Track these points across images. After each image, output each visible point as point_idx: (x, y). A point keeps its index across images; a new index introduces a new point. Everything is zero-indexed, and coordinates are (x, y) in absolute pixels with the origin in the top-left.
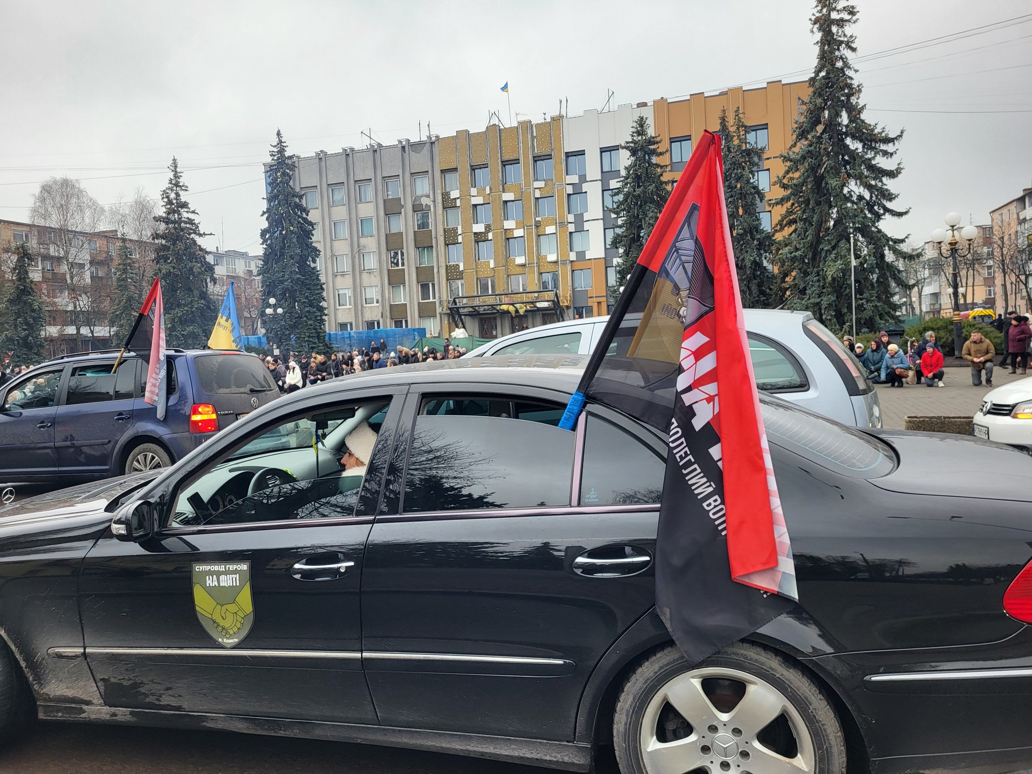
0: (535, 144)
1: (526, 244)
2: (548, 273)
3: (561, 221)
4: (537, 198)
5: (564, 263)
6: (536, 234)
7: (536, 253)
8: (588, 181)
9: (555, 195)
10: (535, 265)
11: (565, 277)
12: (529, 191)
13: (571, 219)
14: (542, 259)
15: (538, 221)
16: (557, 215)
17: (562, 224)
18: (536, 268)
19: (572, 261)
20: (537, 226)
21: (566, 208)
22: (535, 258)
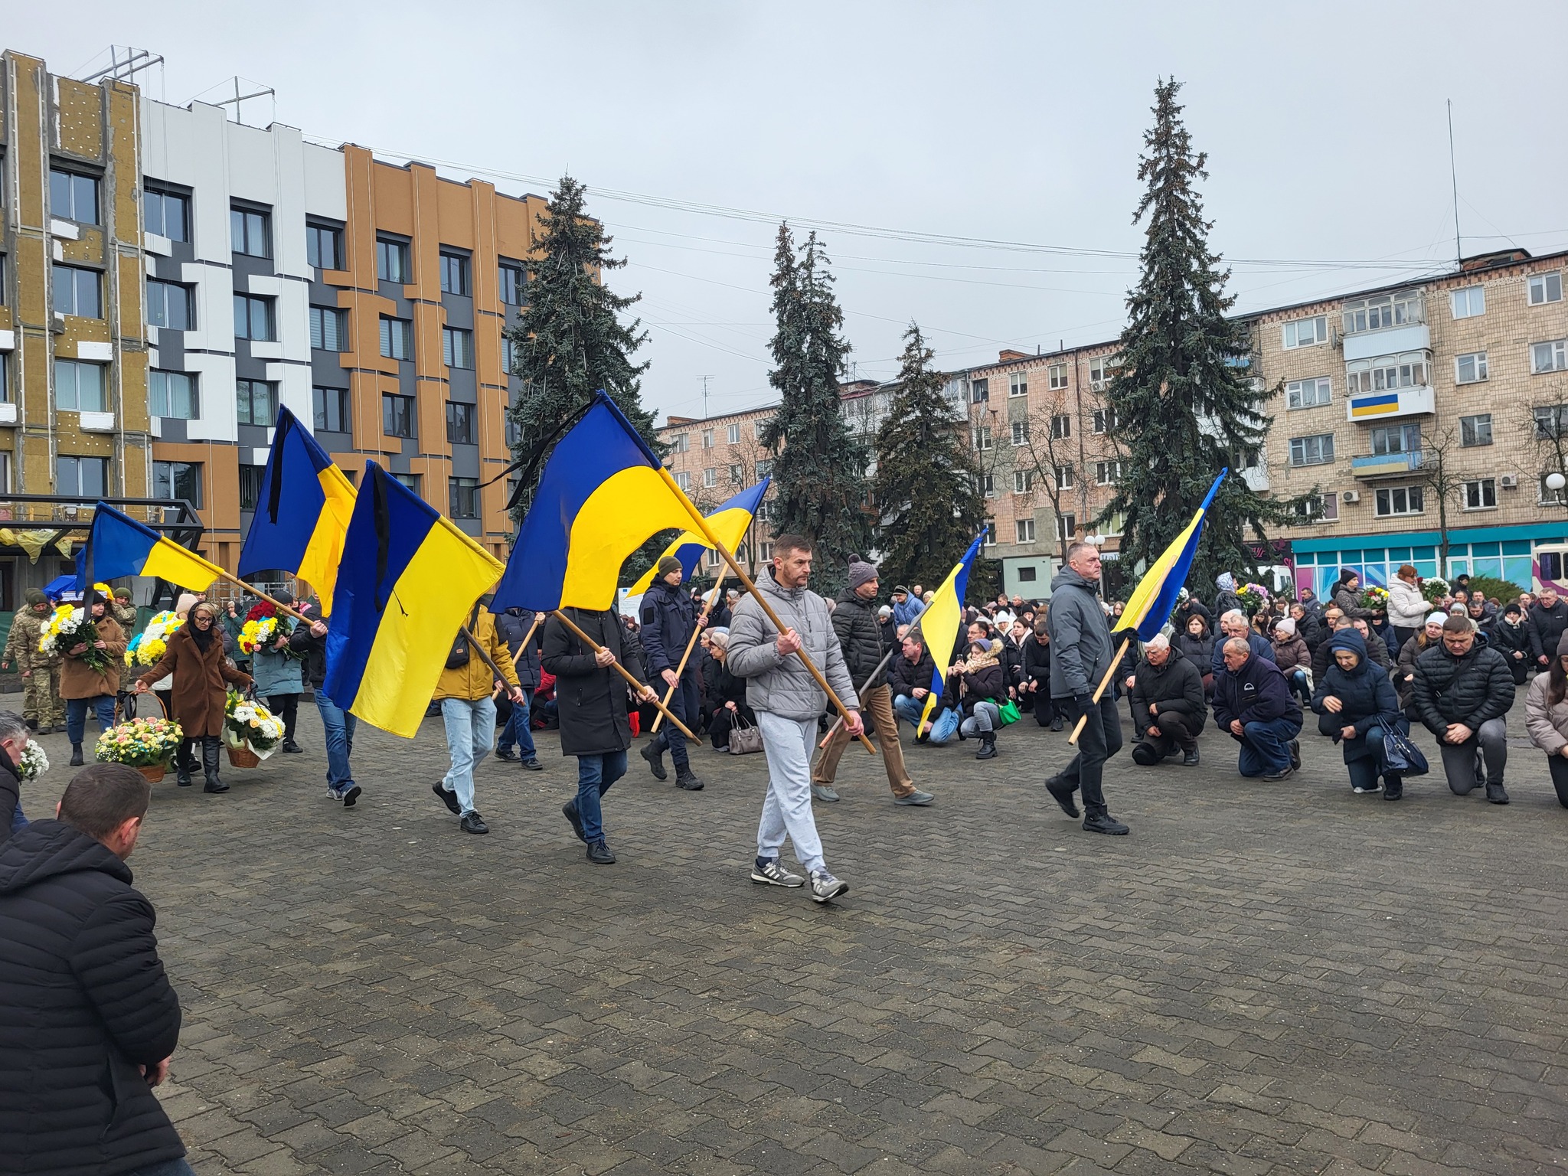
0: (58, 127)
1: (22, 373)
2: (77, 457)
3: (130, 336)
4: (56, 263)
5: (136, 439)
6: (54, 353)
7: (52, 401)
8: (201, 261)
9: (111, 268)
10: (50, 432)
11: (137, 474)
12: (36, 236)
13: (154, 338)
14: (65, 420)
15: (59, 321)
16: (116, 319)
17: (133, 345)
18: (50, 442)
19: (154, 438)
20: (57, 332)
21: (143, 309)
22: (50, 413)
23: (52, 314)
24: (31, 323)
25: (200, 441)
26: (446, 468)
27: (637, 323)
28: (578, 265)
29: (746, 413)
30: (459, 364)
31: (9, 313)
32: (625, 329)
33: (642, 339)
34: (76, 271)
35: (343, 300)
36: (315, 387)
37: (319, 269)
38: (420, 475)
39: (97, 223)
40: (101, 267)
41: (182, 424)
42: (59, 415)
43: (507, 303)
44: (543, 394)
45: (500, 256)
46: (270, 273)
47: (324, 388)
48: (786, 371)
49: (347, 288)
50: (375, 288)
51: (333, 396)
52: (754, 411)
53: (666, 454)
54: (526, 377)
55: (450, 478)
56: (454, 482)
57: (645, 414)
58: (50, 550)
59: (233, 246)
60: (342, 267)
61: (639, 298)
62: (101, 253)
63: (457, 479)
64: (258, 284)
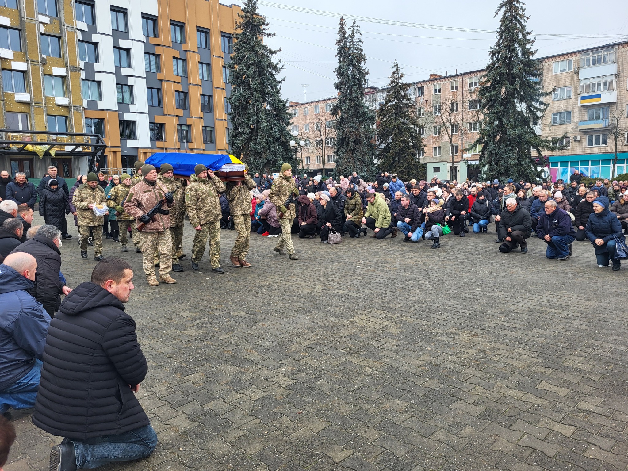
1: (31, 80)
2: (55, 116)
3: (73, 65)
4: (41, 34)
5: (78, 108)
6: (43, 72)
7: (44, 92)
8: (99, 33)
9: (64, 36)
10: (44, 105)
11: (79, 123)
12: (33, 22)
13: (82, 67)
14: (49, 100)
15: (44, 58)
16: (67, 58)
17: (74, 69)
18: (44, 109)
19: (85, 108)
20: (44, 64)
21: (77, 54)
22: (43, 98)
23: (41, 55)
24: (33, 59)
25: (103, 110)
26: (201, 123)
27: (280, 61)
28: (255, 35)
29: (322, 101)
30: (205, 78)
31: (24, 55)
32: (275, 64)
33: (281, 68)
34: (50, 37)
35: (158, 50)
36: (148, 88)
37: (147, 37)
38: (191, 125)
39: (57, 16)
40: (60, 35)
41: (95, 103)
42: (47, 98)
43: (224, 52)
44: (241, 92)
45: (221, 32)
46: (127, 38)
47: (151, 88)
48: (342, 83)
49: (159, 45)
50: (170, 45)
51: (155, 91)
52: (325, 100)
53: (291, 118)
54: (234, 84)
55: (203, 126)
56: (204, 128)
57: (283, 101)
58: (47, 153)
59: (112, 27)
60: (157, 36)
61: (280, 50)
62: (59, 29)
63: (206, 127)
64: (123, 43)
